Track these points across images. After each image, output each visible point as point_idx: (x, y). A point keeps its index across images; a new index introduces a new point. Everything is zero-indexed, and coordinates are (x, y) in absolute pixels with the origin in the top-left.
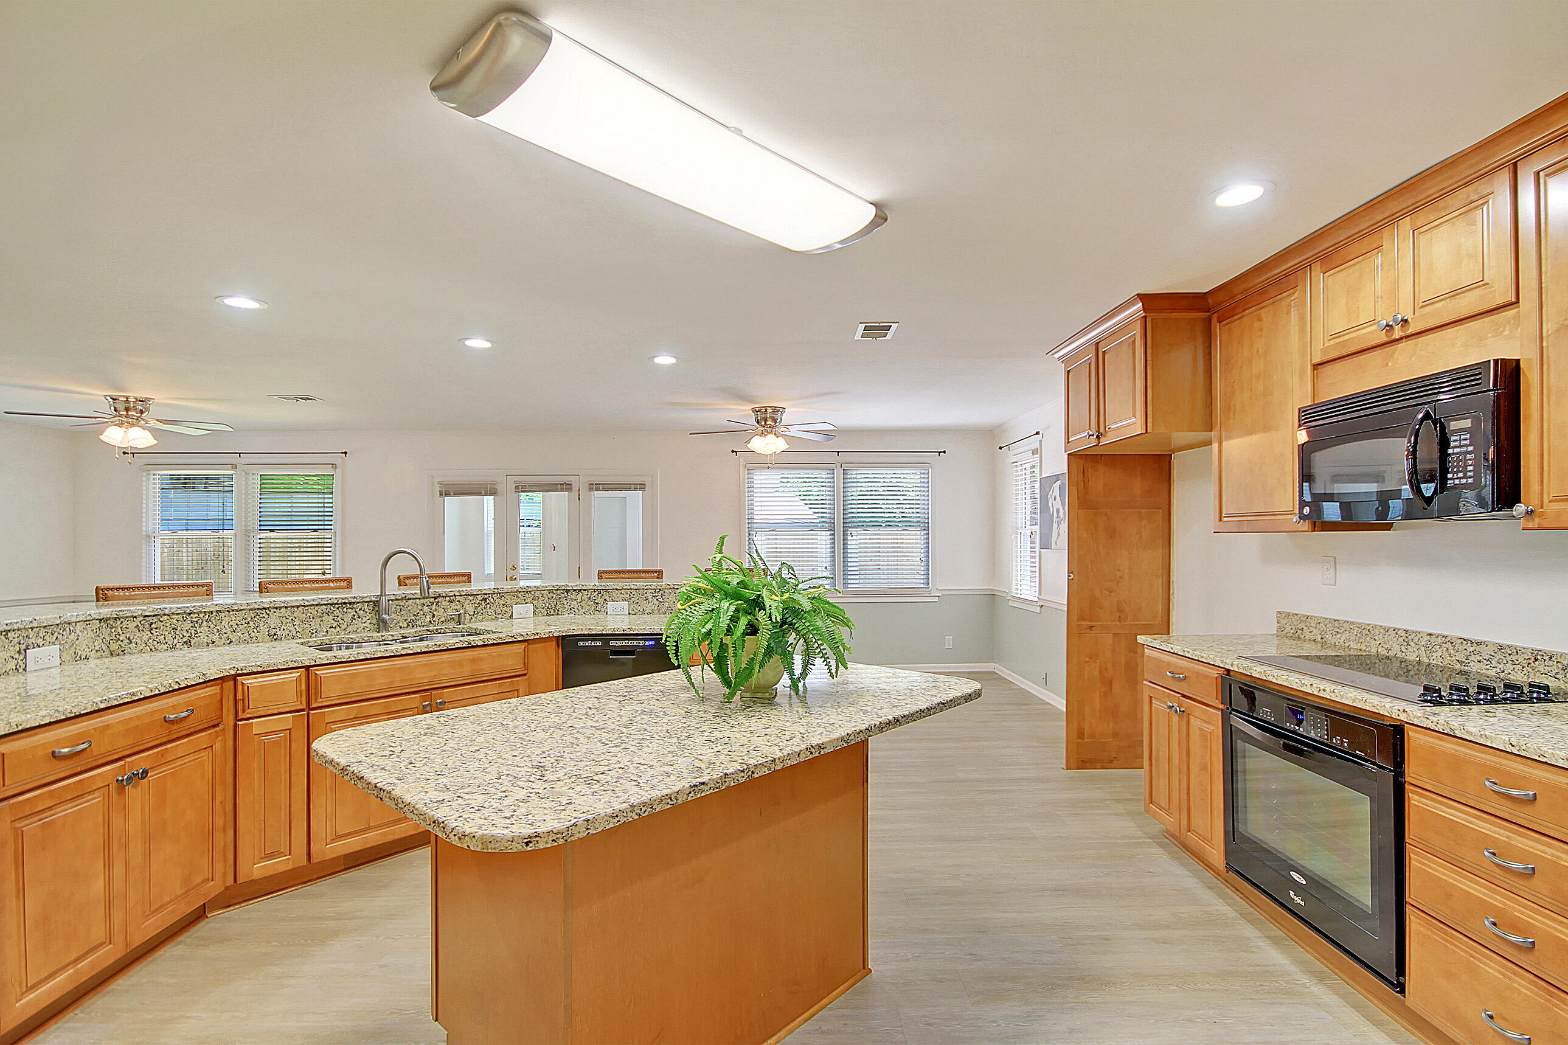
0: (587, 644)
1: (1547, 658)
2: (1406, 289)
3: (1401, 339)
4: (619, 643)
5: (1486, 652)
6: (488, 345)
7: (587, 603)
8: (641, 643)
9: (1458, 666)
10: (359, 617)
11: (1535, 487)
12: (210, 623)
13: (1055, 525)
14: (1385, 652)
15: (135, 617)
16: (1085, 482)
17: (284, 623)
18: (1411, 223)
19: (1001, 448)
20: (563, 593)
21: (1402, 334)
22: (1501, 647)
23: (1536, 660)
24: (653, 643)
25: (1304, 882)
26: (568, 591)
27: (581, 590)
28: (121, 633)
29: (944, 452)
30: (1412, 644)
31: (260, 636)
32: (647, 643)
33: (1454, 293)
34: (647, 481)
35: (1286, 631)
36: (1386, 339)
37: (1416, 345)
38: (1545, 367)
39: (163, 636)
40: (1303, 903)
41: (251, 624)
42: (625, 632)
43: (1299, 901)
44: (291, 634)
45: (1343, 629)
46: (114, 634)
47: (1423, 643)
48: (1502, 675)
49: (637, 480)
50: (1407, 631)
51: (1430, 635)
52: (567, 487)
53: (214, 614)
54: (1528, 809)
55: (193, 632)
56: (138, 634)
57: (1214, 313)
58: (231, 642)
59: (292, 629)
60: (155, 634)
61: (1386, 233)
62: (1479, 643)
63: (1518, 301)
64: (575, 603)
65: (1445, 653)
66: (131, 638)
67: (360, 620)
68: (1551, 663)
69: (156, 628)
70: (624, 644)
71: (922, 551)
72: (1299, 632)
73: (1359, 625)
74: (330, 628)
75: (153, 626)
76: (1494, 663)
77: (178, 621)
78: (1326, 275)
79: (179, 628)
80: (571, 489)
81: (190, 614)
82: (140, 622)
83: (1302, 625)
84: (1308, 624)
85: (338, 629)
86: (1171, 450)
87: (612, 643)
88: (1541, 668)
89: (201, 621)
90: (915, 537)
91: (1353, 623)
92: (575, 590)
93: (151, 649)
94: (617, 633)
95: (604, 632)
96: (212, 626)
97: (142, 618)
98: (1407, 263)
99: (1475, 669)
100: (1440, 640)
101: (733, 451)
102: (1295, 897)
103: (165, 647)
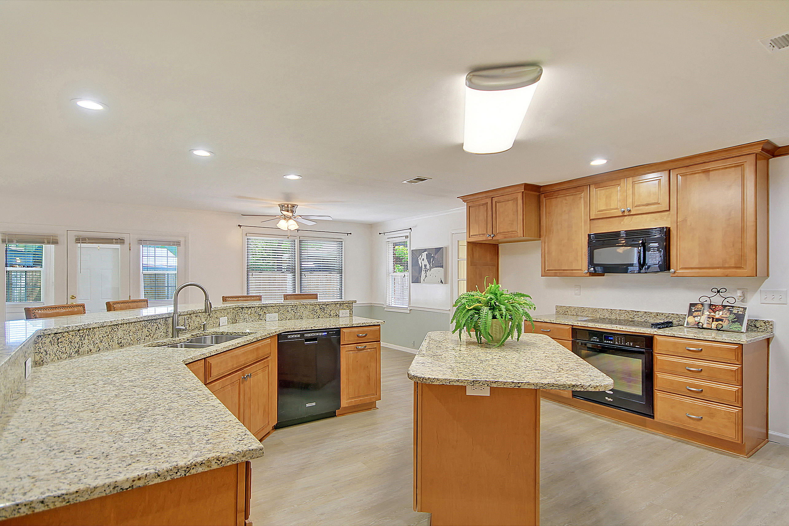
0: (292, 337)
1: (661, 314)
2: (630, 200)
3: (627, 215)
4: (309, 335)
5: (640, 314)
6: (208, 154)
7: (254, 315)
8: (320, 334)
9: (630, 319)
10: (159, 329)
11: (675, 264)
12: (89, 336)
13: (423, 272)
14: (603, 317)
15: (50, 334)
16: (473, 254)
17: (125, 334)
18: (632, 180)
19: (380, 234)
20: (239, 310)
21: (628, 214)
22: (646, 312)
23: (657, 315)
24: (326, 333)
25: (612, 393)
26: (242, 308)
27: (250, 307)
28: (41, 347)
29: (351, 234)
30: (613, 313)
31: (113, 344)
32: (323, 334)
33: (647, 205)
34: (182, 240)
35: (560, 312)
36: (622, 215)
37: (632, 218)
38: (678, 230)
39: (64, 348)
40: (612, 400)
41: (110, 336)
42: (312, 329)
43: (610, 400)
44: (128, 342)
45: (585, 310)
46: (37, 348)
47: (618, 313)
48: (646, 321)
49: (175, 239)
50: (611, 310)
51: (620, 310)
52: (121, 241)
53: (91, 330)
54: (699, 354)
55: (80, 343)
56: (51, 348)
57: (542, 194)
58: (99, 349)
59: (129, 338)
60: (60, 346)
61: (622, 181)
62: (638, 312)
63: (670, 210)
64: (247, 315)
65: (626, 316)
66: (47, 350)
67: (159, 330)
68: (662, 316)
69: (61, 342)
70: (312, 335)
71: (338, 284)
72: (566, 313)
73: (592, 309)
74: (146, 336)
75: (59, 340)
76: (643, 318)
77: (72, 336)
78: (597, 189)
79: (73, 341)
80: (124, 243)
81: (79, 330)
82: (52, 338)
83: (567, 310)
84: (570, 309)
85: (149, 337)
86: (499, 243)
87: (306, 335)
88: (659, 318)
89: (84, 336)
90: (336, 276)
91: (590, 308)
92: (247, 307)
93: (58, 358)
94: (308, 329)
95: (301, 329)
96: (90, 339)
97: (53, 335)
98: (630, 192)
99: (636, 320)
100: (624, 312)
101: (239, 226)
102: (608, 399)
103: (65, 356)
